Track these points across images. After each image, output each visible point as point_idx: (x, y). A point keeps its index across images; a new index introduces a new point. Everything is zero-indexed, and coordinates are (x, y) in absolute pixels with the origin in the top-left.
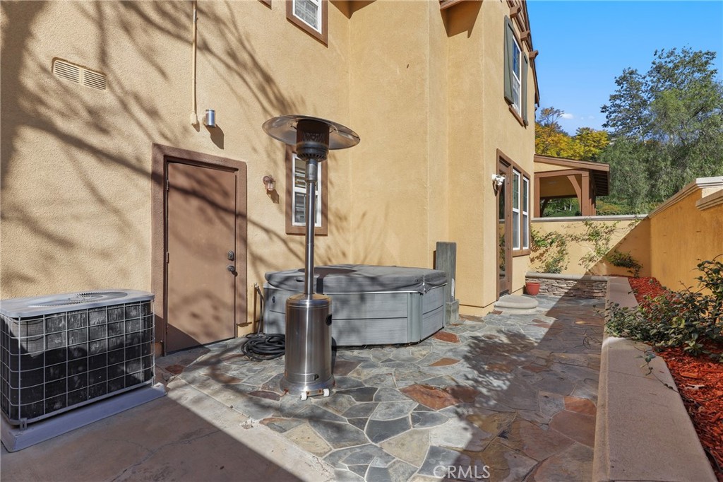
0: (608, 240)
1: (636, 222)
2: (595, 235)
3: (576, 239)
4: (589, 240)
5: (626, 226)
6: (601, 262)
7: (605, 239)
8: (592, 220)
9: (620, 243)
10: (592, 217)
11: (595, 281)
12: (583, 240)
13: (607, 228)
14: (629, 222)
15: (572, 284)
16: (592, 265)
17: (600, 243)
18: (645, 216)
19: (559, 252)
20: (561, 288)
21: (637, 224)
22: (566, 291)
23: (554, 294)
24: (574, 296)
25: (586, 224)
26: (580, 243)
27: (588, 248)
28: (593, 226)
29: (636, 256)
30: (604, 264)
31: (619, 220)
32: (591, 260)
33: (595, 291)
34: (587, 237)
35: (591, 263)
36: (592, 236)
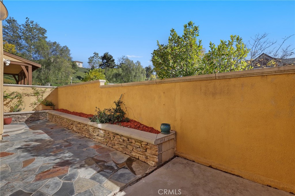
0: (42, 96)
1: (53, 89)
2: (37, 94)
3: (28, 95)
4: (34, 95)
5: (50, 90)
6: (39, 105)
7: (42, 95)
8: (35, 87)
9: (47, 97)
10: (36, 86)
11: (40, 113)
12: (32, 95)
13: (42, 91)
14: (51, 89)
15: (29, 116)
16: (36, 106)
17: (39, 97)
18: (56, 87)
19: (18, 101)
20: (24, 118)
21: (53, 90)
22: (26, 119)
23: (19, 122)
24: (31, 121)
25: (33, 89)
26: (30, 97)
27: (33, 99)
28: (36, 90)
29: (53, 102)
30: (41, 105)
31: (47, 88)
32: (35, 104)
33: (40, 117)
34: (33, 94)
35: (35, 106)
36: (36, 94)
